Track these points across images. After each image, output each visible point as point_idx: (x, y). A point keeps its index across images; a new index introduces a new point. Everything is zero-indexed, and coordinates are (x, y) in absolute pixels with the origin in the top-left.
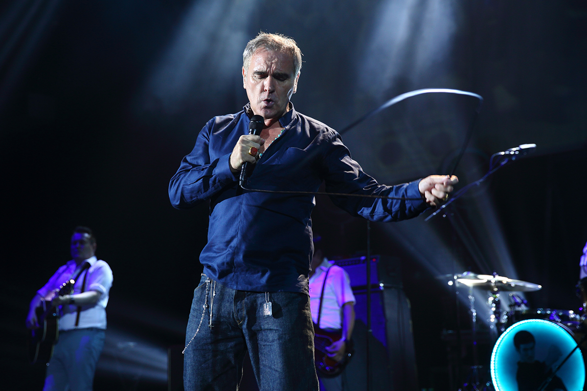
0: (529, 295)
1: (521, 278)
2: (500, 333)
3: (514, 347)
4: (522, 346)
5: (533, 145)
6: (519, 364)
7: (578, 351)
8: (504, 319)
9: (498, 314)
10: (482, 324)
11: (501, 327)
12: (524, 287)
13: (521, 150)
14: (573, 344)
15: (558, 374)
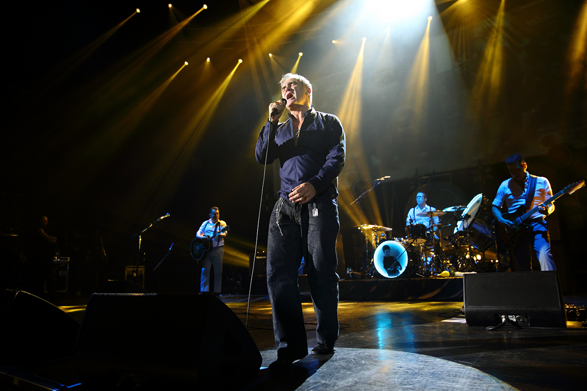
0: (387, 233)
1: (384, 225)
2: (377, 247)
3: (382, 251)
4: (385, 251)
5: (389, 177)
6: (384, 257)
7: (406, 252)
8: (378, 241)
9: (376, 239)
10: (370, 243)
11: (378, 244)
12: (385, 229)
13: (385, 179)
14: (404, 249)
15: (398, 261)
